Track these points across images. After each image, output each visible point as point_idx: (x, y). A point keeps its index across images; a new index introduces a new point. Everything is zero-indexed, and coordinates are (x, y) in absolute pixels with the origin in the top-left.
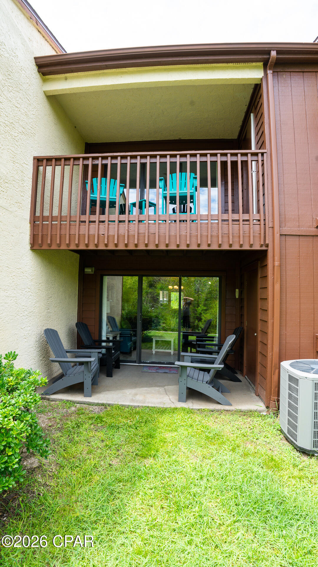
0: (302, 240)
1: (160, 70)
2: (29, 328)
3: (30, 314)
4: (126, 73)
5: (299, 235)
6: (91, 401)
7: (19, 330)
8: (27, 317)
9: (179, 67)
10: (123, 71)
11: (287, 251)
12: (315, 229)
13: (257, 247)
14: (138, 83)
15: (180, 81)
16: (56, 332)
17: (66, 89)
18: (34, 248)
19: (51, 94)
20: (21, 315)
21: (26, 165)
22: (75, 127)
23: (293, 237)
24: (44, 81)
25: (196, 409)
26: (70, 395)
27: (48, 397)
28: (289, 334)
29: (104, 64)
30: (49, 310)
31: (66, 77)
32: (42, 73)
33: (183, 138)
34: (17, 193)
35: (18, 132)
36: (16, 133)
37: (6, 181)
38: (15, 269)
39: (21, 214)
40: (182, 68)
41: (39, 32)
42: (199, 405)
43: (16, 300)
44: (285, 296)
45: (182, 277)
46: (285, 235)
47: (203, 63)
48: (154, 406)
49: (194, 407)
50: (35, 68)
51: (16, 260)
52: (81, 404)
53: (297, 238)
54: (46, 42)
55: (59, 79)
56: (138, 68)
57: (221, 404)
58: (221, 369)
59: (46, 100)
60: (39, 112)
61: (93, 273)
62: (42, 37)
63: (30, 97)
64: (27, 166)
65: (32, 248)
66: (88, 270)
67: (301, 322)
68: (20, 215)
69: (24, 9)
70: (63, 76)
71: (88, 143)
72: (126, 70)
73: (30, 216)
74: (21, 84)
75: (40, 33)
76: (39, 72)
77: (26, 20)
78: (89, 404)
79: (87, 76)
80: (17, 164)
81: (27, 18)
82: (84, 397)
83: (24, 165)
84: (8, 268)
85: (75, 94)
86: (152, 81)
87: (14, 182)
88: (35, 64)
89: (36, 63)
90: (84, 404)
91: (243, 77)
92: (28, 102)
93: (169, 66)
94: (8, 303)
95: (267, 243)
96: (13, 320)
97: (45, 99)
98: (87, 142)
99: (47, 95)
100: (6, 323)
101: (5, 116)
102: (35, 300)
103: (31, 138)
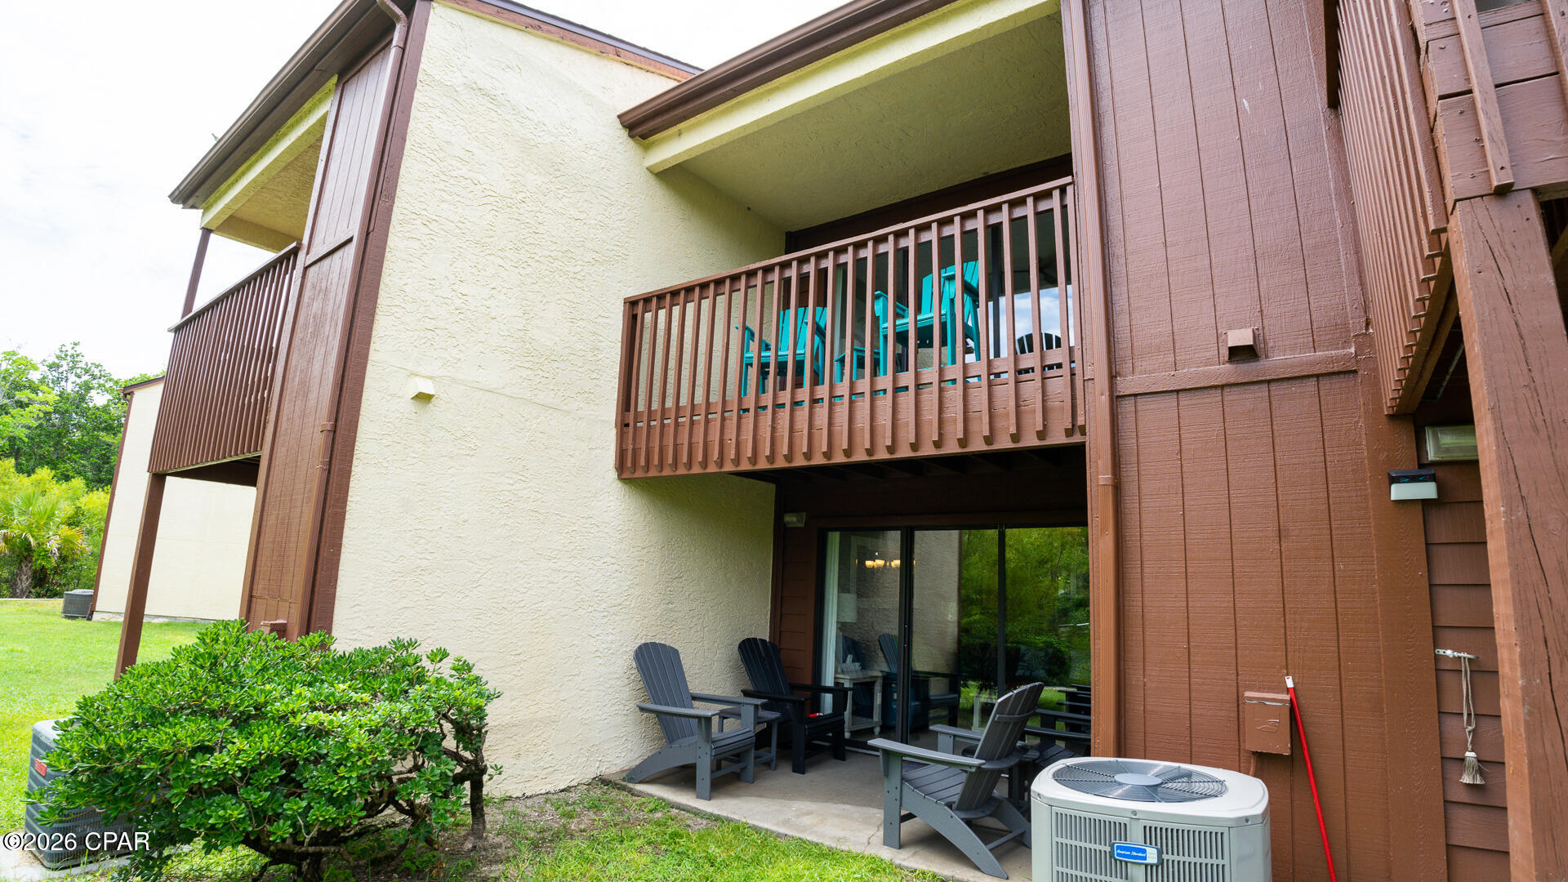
0: (1186, 403)
1: (838, 62)
2: (610, 638)
3: (614, 608)
4: (777, 89)
5: (1178, 391)
6: (699, 808)
7: (585, 638)
8: (606, 614)
9: (874, 41)
10: (769, 87)
11: (1140, 440)
12: (1227, 365)
13: (1057, 438)
14: (797, 103)
15: (878, 71)
16: (676, 652)
17: (680, 154)
18: (624, 476)
19: (662, 169)
20: (591, 609)
21: (604, 320)
22: (749, 209)
23: (1159, 398)
24: (647, 148)
25: (907, 868)
26: (673, 789)
27: (631, 785)
28: (1154, 685)
29: (728, 89)
30: (671, 606)
31: (679, 130)
32: (640, 136)
33: (994, 170)
34: (580, 375)
35: (582, 263)
36: (578, 267)
37: (553, 357)
38: (578, 518)
39: (593, 413)
40: (879, 41)
41: (628, 64)
42: (921, 861)
43: (577, 578)
44: (1139, 570)
45: (1006, 528)
46: (1135, 395)
47: (915, 18)
48: (817, 841)
49: (905, 863)
50: (624, 133)
51: (579, 501)
52: (684, 810)
53: (1171, 401)
54: (649, 74)
55: (669, 138)
56: (795, 72)
57: (977, 868)
58: (973, 770)
59: (654, 183)
60: (635, 211)
61: (802, 525)
62: (638, 70)
63: (611, 191)
64: (608, 321)
65: (621, 477)
66: (791, 519)
67: (1192, 650)
68: (591, 415)
69: (584, 45)
70: (674, 129)
71: (793, 231)
72: (775, 83)
73: (617, 414)
74: (585, 175)
75: (632, 65)
76: (631, 136)
77: (594, 59)
78: (697, 813)
79: (711, 119)
80: (580, 322)
81: (597, 55)
82: (697, 797)
83: (600, 320)
84: (559, 517)
85: (712, 152)
86: (801, 99)
87: (572, 357)
88: (620, 126)
89: (622, 124)
90: (688, 811)
91: (1014, 12)
92: (607, 201)
93: (853, 46)
94: (557, 583)
95: (1080, 421)
96: (566, 617)
97: (653, 180)
98: (789, 230)
99: (656, 172)
100: (552, 620)
101: (550, 243)
102: (630, 582)
103: (616, 266)
